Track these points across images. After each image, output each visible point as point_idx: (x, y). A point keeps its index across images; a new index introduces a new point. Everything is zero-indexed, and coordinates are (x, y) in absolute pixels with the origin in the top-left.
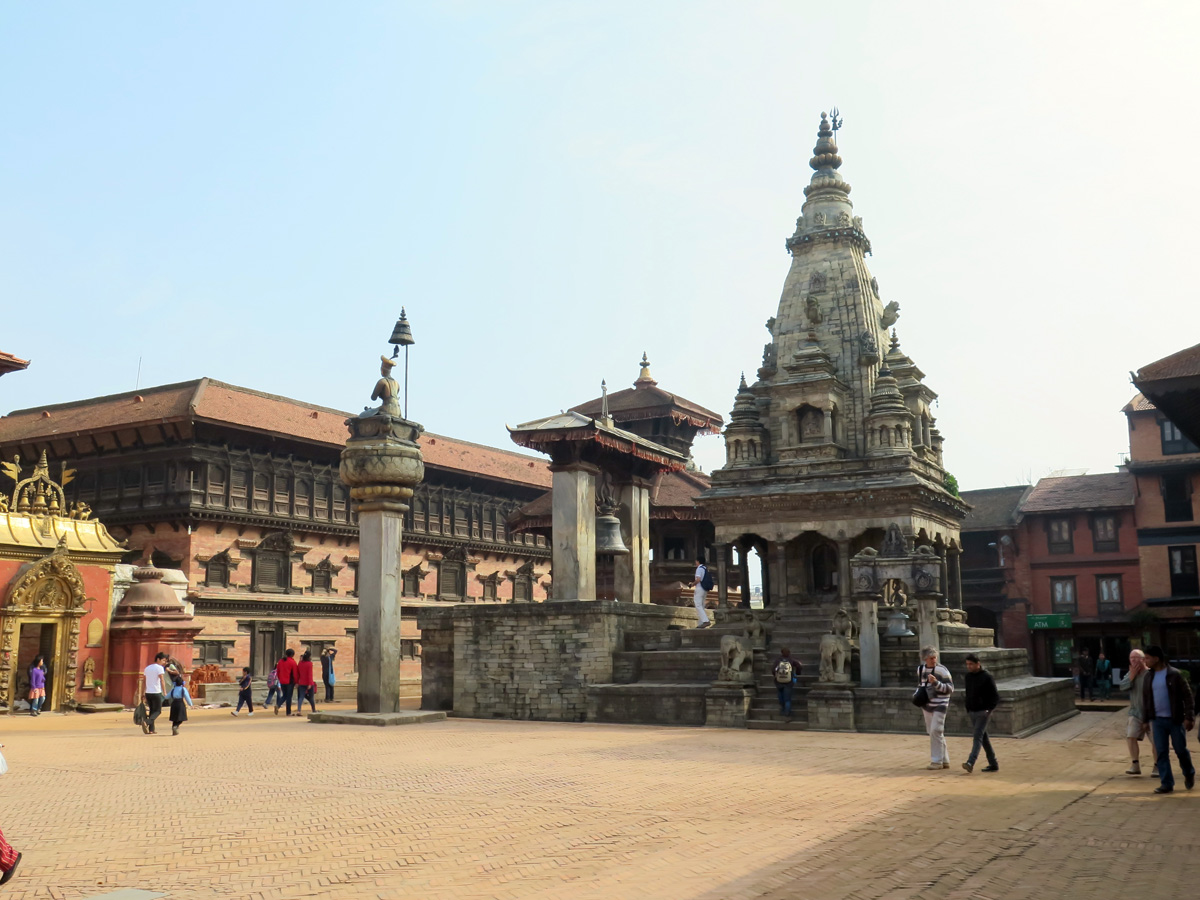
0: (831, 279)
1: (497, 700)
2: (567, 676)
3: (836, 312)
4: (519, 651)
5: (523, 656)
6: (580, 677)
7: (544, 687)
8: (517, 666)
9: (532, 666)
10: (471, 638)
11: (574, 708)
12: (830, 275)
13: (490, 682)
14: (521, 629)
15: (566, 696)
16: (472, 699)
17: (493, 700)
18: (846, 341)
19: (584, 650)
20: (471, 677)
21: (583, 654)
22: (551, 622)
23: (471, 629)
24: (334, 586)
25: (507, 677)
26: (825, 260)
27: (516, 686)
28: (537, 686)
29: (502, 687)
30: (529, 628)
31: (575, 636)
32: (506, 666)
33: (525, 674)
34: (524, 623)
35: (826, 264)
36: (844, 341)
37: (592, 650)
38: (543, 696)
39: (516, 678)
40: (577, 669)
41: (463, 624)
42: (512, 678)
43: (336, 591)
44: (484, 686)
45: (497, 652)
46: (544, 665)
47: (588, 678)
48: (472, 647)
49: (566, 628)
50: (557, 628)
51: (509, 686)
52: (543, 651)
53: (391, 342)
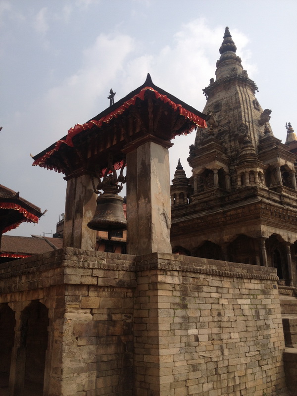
4: (225, 319)
5: (229, 324)
6: (271, 345)
7: (249, 360)
8: (225, 336)
9: (237, 336)
10: (178, 300)
13: (202, 361)
15: (264, 368)
19: (270, 316)
20: (182, 357)
21: (270, 321)
23: (178, 288)
25: (218, 352)
27: (226, 363)
28: (243, 361)
29: (213, 366)
30: (231, 291)
31: (264, 302)
32: (215, 337)
33: (232, 347)
34: (227, 283)
39: (226, 352)
40: (268, 338)
41: (169, 280)
42: (223, 354)
44: (195, 368)
45: (206, 319)
47: (275, 346)
48: (180, 312)
49: (257, 292)
51: (220, 365)
52: (243, 318)
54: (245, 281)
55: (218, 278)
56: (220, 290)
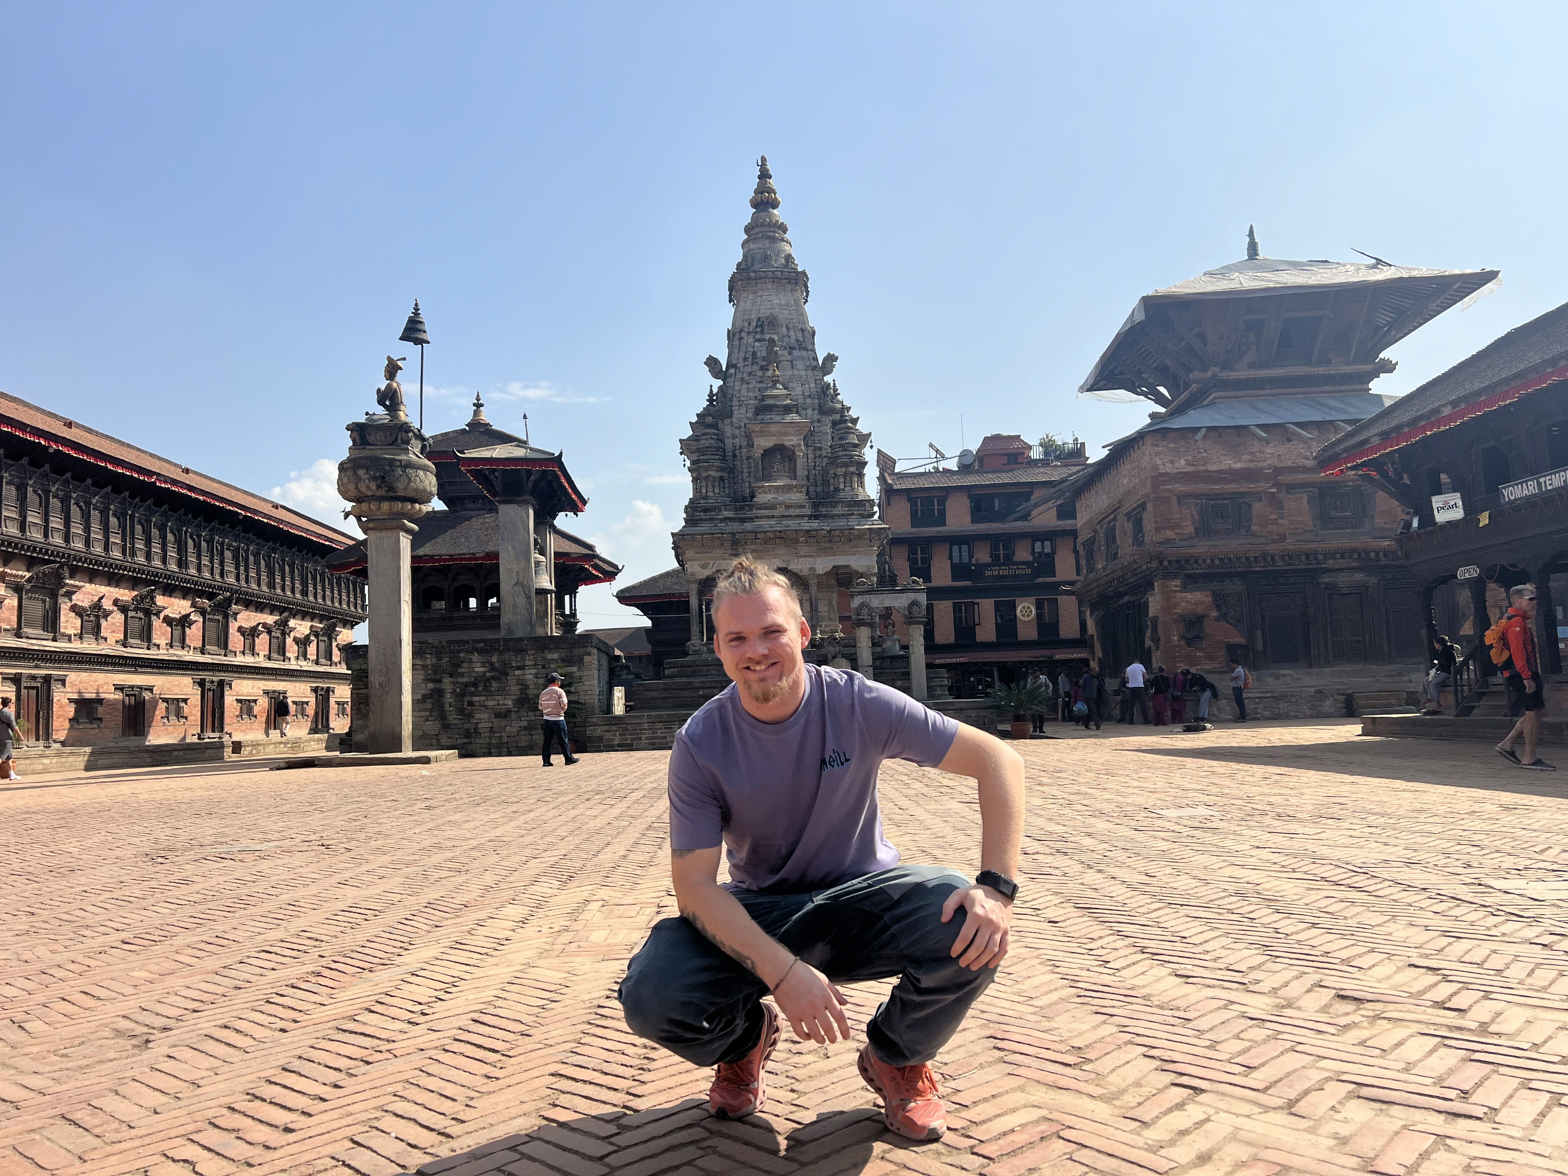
24: (103, 633)
43: (106, 639)
53: (400, 339)
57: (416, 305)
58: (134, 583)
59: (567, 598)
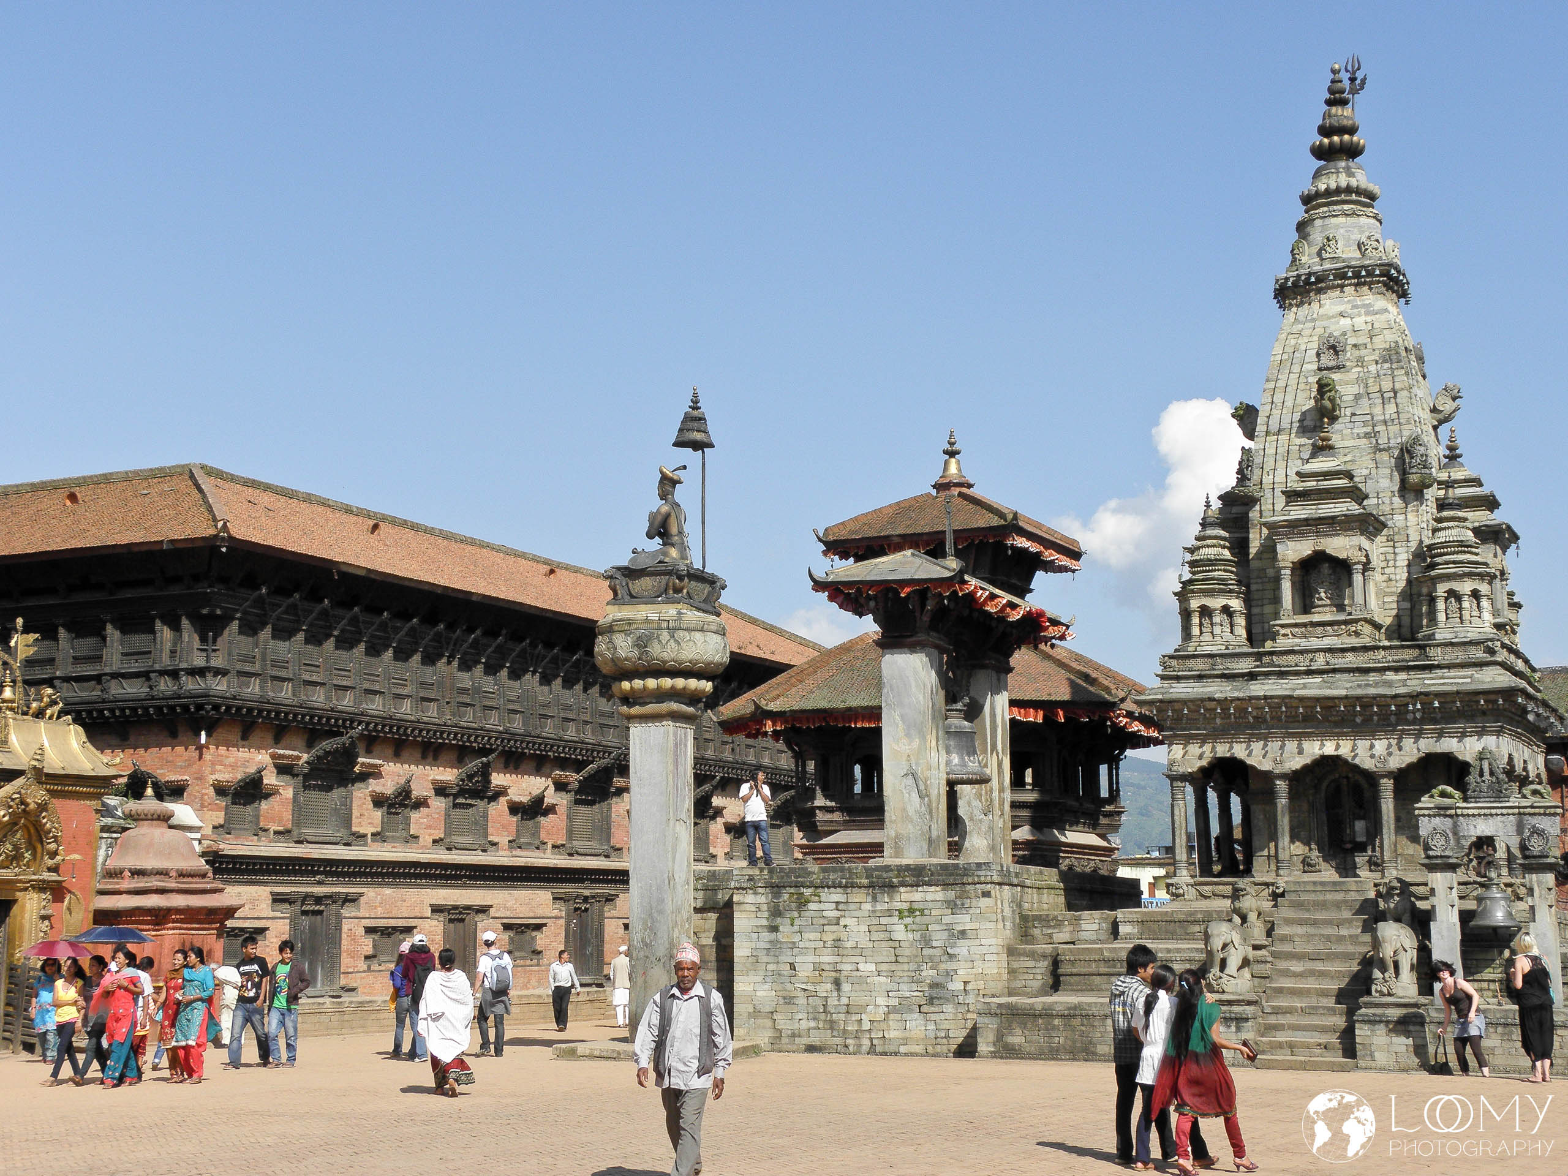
0: (1355, 346)
1: (812, 1024)
2: (934, 986)
3: (1365, 401)
4: (849, 944)
5: (858, 951)
6: (956, 985)
7: (894, 1002)
8: (846, 968)
9: (872, 967)
10: (765, 922)
11: (947, 1037)
12: (1352, 341)
13: (800, 994)
14: (852, 907)
15: (933, 1017)
16: (769, 1023)
17: (804, 1025)
18: (1380, 450)
19: (961, 942)
20: (766, 987)
21: (962, 949)
22: (904, 897)
23: (765, 907)
24: (414, 830)
25: (829, 986)
26: (1342, 315)
27: (845, 1001)
28: (881, 1001)
29: (818, 1002)
30: (867, 906)
31: (947, 919)
32: (827, 967)
33: (863, 980)
34: (858, 896)
35: (1345, 322)
36: (1377, 449)
37: (977, 942)
38: (892, 1016)
39: (846, 987)
40: (949, 974)
41: (750, 898)
42: (838, 990)
43: (417, 839)
44: (789, 1000)
45: (812, 945)
46: (894, 967)
47: (969, 987)
48: (767, 936)
49: (931, 905)
50: (915, 906)
51: (832, 1001)
52: (891, 944)
53: (676, 444)
54: (902, 889)
55: (839, 890)
56: (841, 907)
57: (695, 395)
58: (461, 753)
59: (1104, 769)
